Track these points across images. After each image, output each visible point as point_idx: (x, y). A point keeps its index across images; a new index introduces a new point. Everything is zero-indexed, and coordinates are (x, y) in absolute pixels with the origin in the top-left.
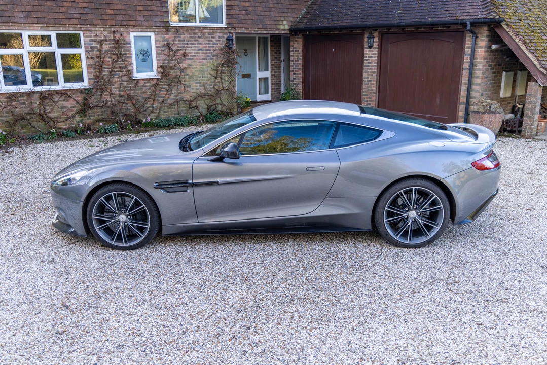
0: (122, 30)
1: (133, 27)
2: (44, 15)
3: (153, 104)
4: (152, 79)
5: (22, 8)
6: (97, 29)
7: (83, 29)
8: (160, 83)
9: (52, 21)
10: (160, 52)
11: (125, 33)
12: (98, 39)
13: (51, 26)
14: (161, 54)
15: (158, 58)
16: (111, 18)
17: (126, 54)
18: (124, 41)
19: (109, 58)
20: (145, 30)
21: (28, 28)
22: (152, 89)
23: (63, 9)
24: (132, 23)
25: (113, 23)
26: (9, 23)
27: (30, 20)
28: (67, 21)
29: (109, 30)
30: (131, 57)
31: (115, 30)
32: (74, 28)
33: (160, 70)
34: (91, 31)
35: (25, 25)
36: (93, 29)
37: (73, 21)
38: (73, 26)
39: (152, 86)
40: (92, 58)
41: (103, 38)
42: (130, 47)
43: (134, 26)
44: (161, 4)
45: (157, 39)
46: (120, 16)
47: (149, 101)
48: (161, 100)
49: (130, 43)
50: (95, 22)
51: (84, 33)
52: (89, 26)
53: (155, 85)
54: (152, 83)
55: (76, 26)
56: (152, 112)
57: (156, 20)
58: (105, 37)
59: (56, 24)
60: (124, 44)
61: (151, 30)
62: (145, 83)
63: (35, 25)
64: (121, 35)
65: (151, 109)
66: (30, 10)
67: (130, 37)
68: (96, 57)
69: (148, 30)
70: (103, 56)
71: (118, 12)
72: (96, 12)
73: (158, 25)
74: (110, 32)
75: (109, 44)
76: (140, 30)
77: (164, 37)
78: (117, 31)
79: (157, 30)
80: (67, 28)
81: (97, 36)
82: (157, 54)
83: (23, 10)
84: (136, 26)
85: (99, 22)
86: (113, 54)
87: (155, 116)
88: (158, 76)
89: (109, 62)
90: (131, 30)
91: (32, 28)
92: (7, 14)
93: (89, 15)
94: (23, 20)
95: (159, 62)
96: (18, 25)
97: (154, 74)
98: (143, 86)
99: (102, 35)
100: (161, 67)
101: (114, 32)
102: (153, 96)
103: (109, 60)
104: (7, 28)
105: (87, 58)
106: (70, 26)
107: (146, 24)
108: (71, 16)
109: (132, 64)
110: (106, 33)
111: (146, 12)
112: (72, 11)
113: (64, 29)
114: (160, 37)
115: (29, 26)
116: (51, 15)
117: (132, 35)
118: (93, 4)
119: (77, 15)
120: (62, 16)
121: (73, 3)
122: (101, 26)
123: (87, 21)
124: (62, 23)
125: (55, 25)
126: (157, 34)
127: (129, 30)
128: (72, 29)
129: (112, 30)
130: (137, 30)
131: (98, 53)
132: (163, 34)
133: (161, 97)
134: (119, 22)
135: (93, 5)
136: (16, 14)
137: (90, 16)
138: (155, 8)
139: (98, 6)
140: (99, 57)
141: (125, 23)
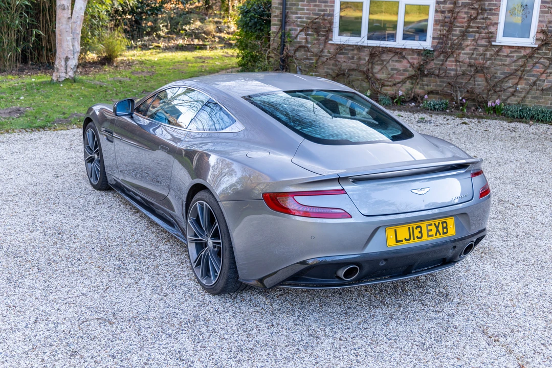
3: (517, 84)
4: (525, 47)
8: (536, 55)
10: (547, 9)
14: (547, 12)
15: (541, 19)
17: (490, 10)
19: (466, 13)
22: (521, 62)
30: (498, 15)
33: (541, 36)
39: (525, 56)
40: (443, 12)
47: (512, 79)
48: (533, 79)
53: (531, 56)
54: (523, 53)
56: (513, 95)
62: (511, 52)
65: (511, 90)
68: (448, 11)
70: (457, 10)
82: (541, 12)
86: (473, 9)
87: (517, 101)
88: (535, 44)
89: (464, 18)
95: (542, 24)
97: (530, 41)
98: (507, 56)
100: (543, 32)
102: (519, 73)
103: (466, 16)
105: (436, 11)
109: (497, 24)
131: (452, 6)
133: (533, 76)
140: (451, 11)
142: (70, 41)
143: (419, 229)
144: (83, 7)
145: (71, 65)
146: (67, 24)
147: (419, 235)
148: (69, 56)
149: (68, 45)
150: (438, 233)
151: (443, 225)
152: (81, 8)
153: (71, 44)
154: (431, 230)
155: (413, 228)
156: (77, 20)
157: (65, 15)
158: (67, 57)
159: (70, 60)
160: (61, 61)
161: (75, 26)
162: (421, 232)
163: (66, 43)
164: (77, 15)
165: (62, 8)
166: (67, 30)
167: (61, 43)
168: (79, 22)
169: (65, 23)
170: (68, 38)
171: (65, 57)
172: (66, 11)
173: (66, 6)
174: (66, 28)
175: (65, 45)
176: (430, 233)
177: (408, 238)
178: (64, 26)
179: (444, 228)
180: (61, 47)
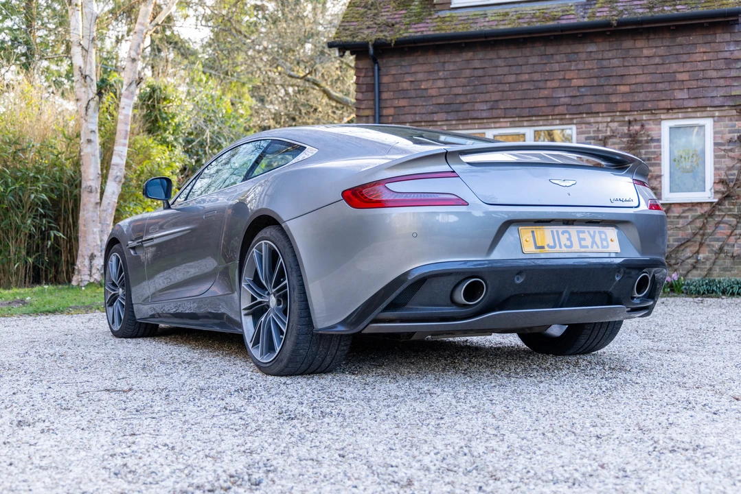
0: (644, 117)
1: (665, 111)
2: (517, 104)
3: (698, 252)
4: (701, 203)
5: (487, 97)
6: (599, 119)
7: (575, 121)
8: (717, 213)
9: (526, 112)
10: (723, 153)
11: (651, 122)
12: (601, 136)
13: (525, 119)
14: (724, 157)
15: (718, 166)
16: (625, 99)
17: (650, 159)
18: (648, 136)
20: (692, 115)
21: (493, 125)
22: (699, 223)
23: (545, 93)
24: (663, 104)
25: (627, 106)
26: (467, 119)
27: (495, 113)
28: (548, 111)
29: (621, 119)
30: (659, 165)
31: (631, 118)
32: (561, 119)
33: (721, 187)
34: (589, 123)
35: (489, 121)
36: (592, 120)
37: (557, 110)
38: (558, 117)
39: (702, 215)
41: (609, 133)
42: (660, 147)
43: (668, 109)
44: (726, 64)
45: (718, 129)
46: (641, 95)
47: (690, 246)
48: (717, 245)
49: (659, 140)
50: (595, 108)
51: (579, 126)
52: (584, 115)
53: (711, 215)
54: (699, 211)
55: (563, 117)
56: (694, 267)
57: (714, 94)
58: (612, 131)
59: (532, 116)
60: (647, 142)
61: (705, 114)
62: (684, 212)
63: (501, 120)
64: (642, 126)
65: (691, 261)
66: (497, 98)
67: (660, 129)
69: (698, 114)
71: (639, 88)
72: (599, 90)
73: (717, 102)
74: (622, 123)
75: (619, 144)
76: (680, 115)
77: (734, 126)
78: (636, 120)
79: (717, 114)
80: (550, 121)
81: (598, 131)
82: (716, 157)
83: (487, 99)
84: (672, 109)
85: (602, 107)
87: (700, 275)
88: (714, 198)
90: (662, 116)
91: (498, 125)
92: (466, 107)
93: (585, 97)
94: (485, 114)
95: (719, 172)
96: (479, 121)
97: (707, 195)
98: (679, 217)
99: (609, 129)
100: (722, 182)
101: (630, 122)
102: (700, 237)
104: (466, 127)
106: (554, 117)
107: (692, 103)
108: (557, 102)
109: (660, 176)
110: (616, 124)
111: (695, 82)
112: (560, 93)
113: (545, 123)
114: (725, 125)
115: (494, 122)
116: (526, 103)
117: (666, 126)
118: (595, 80)
119: (567, 100)
120: (542, 103)
121: (562, 81)
122: (605, 114)
123: (581, 108)
124: (540, 114)
125: (531, 118)
126: (718, 121)
127: (658, 117)
128: (558, 122)
129: (627, 118)
130: (675, 116)
132: (731, 120)
133: (718, 240)
134: (639, 104)
135: (595, 82)
136: (478, 106)
137: (587, 100)
138: (714, 74)
139: (602, 81)
141: (650, 105)
142: (98, 233)
143: (567, 235)
144: (116, 190)
145: (98, 265)
146: (94, 212)
147: (568, 243)
148: (96, 253)
149: (94, 238)
150: (595, 245)
151: (601, 237)
152: (114, 193)
153: (98, 237)
154: (584, 239)
155: (557, 232)
156: (108, 207)
157: (93, 200)
158: (92, 254)
159: (96, 258)
160: (85, 259)
161: (105, 215)
162: (569, 239)
163: (92, 236)
164: (108, 201)
165: (89, 190)
166: (94, 219)
167: (85, 237)
168: (110, 210)
169: (91, 209)
170: (95, 230)
171: (89, 255)
172: (93, 194)
173: (94, 188)
174: (92, 217)
175: (90, 238)
176: (583, 243)
177: (552, 244)
178: (90, 214)
179: (602, 240)
180: (85, 241)
